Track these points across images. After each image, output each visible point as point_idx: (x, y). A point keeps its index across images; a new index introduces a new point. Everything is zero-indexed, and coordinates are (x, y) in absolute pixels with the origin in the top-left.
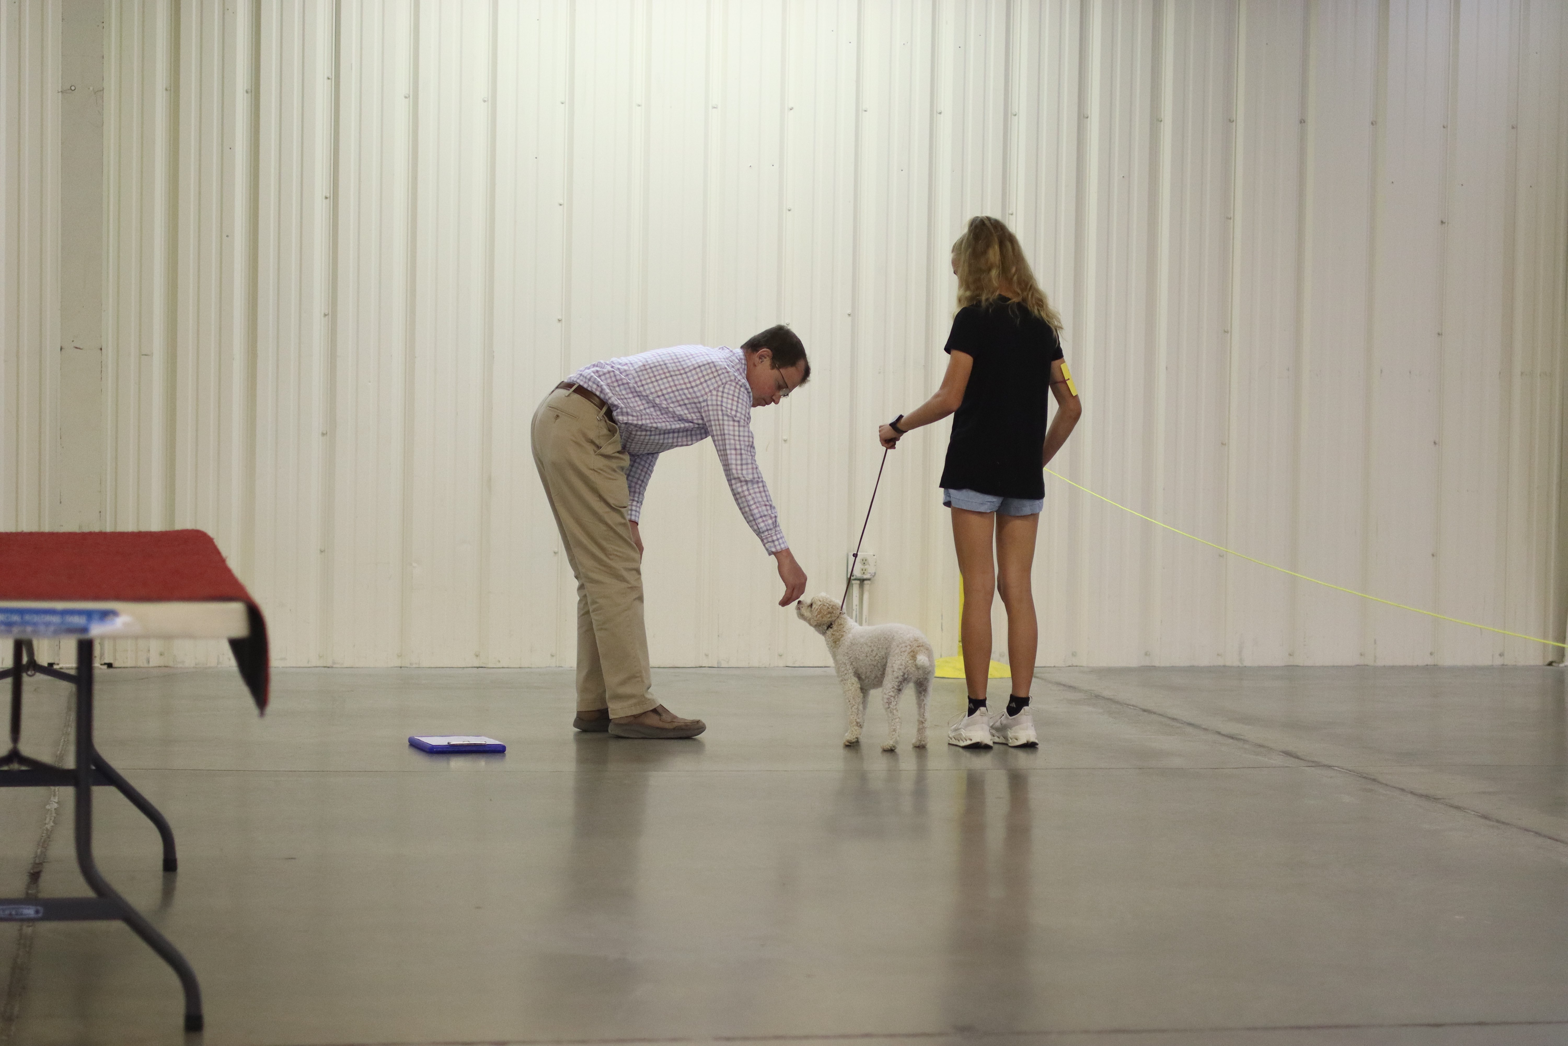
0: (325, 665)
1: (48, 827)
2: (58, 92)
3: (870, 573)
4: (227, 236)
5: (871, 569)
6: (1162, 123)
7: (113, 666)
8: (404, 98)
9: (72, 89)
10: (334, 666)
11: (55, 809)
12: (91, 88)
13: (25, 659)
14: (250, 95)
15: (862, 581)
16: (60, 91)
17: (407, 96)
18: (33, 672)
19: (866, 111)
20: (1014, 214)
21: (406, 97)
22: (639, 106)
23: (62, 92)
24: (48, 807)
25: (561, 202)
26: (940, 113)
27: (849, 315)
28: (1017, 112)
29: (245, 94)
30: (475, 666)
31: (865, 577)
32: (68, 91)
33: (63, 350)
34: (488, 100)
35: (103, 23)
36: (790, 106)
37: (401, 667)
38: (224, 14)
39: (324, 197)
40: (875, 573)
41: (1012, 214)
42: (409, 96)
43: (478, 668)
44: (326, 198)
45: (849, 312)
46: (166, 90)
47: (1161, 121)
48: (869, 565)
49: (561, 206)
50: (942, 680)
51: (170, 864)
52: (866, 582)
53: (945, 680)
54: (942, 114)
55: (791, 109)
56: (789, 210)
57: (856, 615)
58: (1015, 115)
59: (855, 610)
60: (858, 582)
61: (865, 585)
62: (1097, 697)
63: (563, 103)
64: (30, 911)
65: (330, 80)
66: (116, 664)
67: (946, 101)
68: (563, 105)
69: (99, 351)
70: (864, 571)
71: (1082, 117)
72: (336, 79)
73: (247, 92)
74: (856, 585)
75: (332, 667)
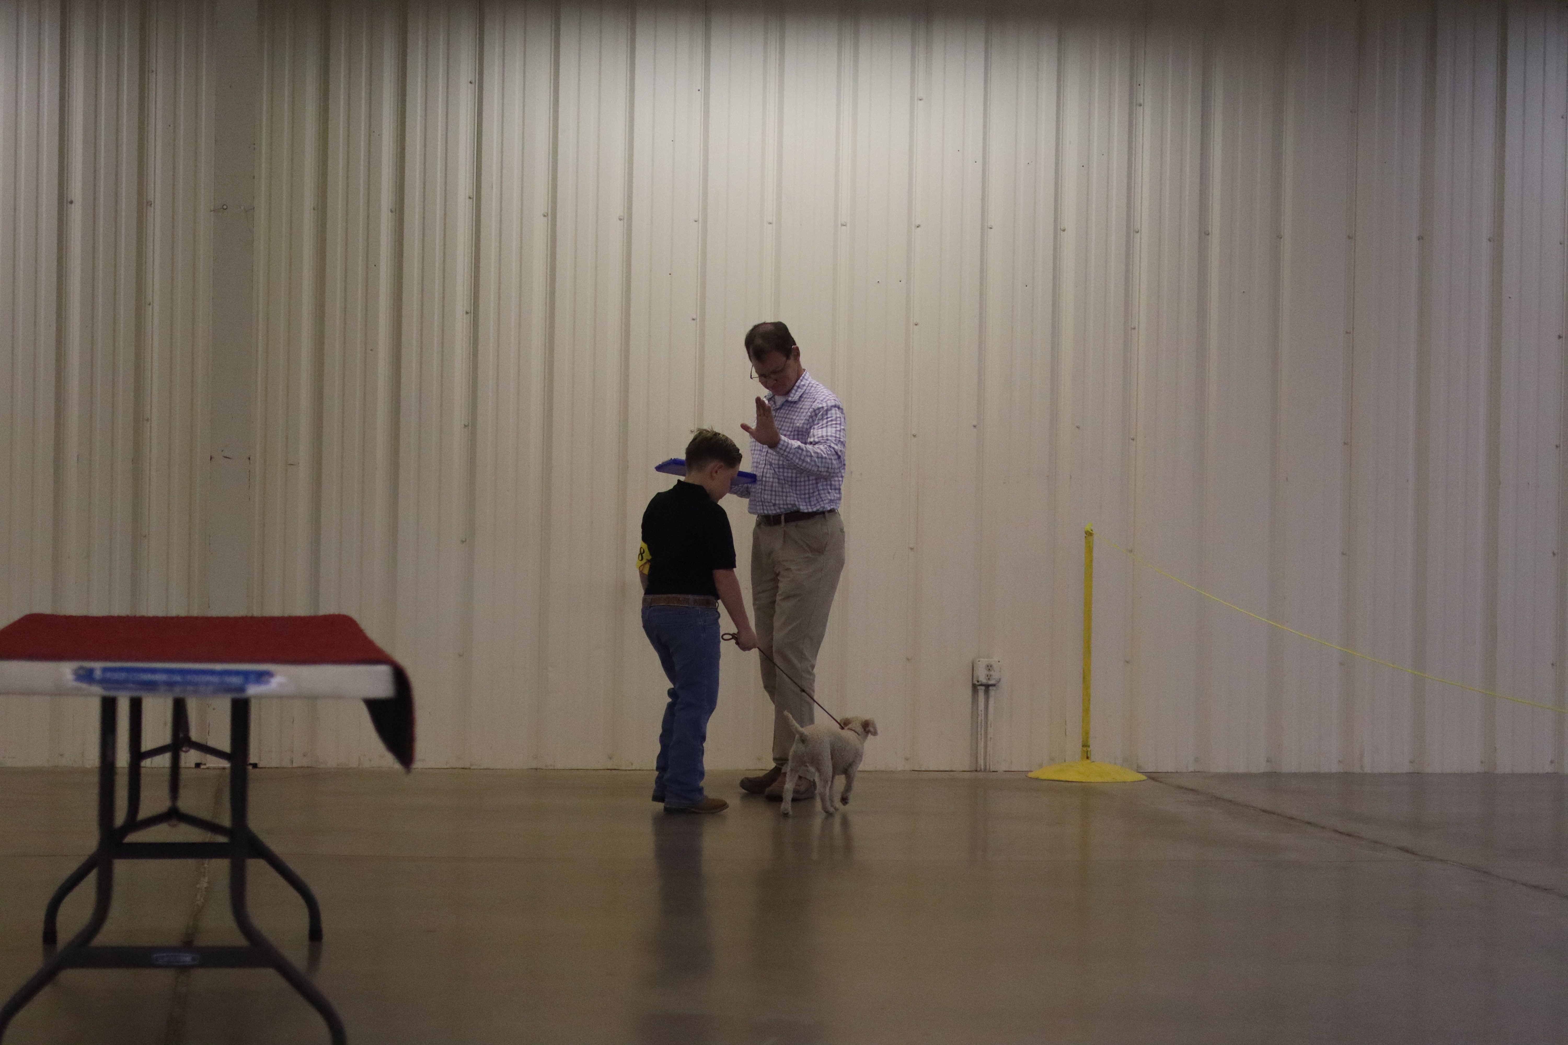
0: (463, 767)
1: (199, 903)
2: (211, 211)
3: (995, 679)
4: (371, 350)
5: (995, 675)
6: (1282, 240)
7: (258, 766)
8: (542, 217)
9: (224, 208)
10: (472, 767)
11: (205, 888)
12: (242, 208)
13: (181, 735)
14: (394, 213)
15: (987, 687)
16: (212, 208)
17: (546, 214)
18: (188, 748)
19: (991, 228)
20: (1137, 328)
21: (544, 216)
22: (770, 223)
23: (214, 210)
24: (198, 886)
25: (694, 317)
26: (1064, 230)
27: (975, 426)
28: (1139, 228)
29: (390, 213)
30: (609, 768)
31: (991, 682)
32: (220, 209)
33: (212, 459)
34: (624, 219)
35: (254, 144)
36: (917, 224)
37: (536, 769)
38: (370, 135)
39: (465, 313)
40: (1000, 679)
41: (1134, 329)
42: (548, 215)
43: (611, 770)
44: (467, 313)
45: (975, 423)
46: (314, 209)
47: (1281, 238)
48: (994, 671)
49: (693, 321)
50: (1067, 783)
51: (315, 934)
52: (991, 688)
53: (1070, 784)
54: (1066, 232)
55: (918, 227)
56: (916, 325)
57: (982, 720)
58: (1138, 232)
59: (980, 715)
60: (983, 688)
61: (990, 691)
62: (1218, 799)
63: (696, 221)
64: (187, 958)
65: (471, 200)
66: (260, 765)
67: (1069, 219)
68: (697, 223)
69: (248, 460)
70: (989, 677)
71: (1204, 234)
72: (477, 198)
73: (392, 211)
74: (981, 690)
75: (470, 768)
